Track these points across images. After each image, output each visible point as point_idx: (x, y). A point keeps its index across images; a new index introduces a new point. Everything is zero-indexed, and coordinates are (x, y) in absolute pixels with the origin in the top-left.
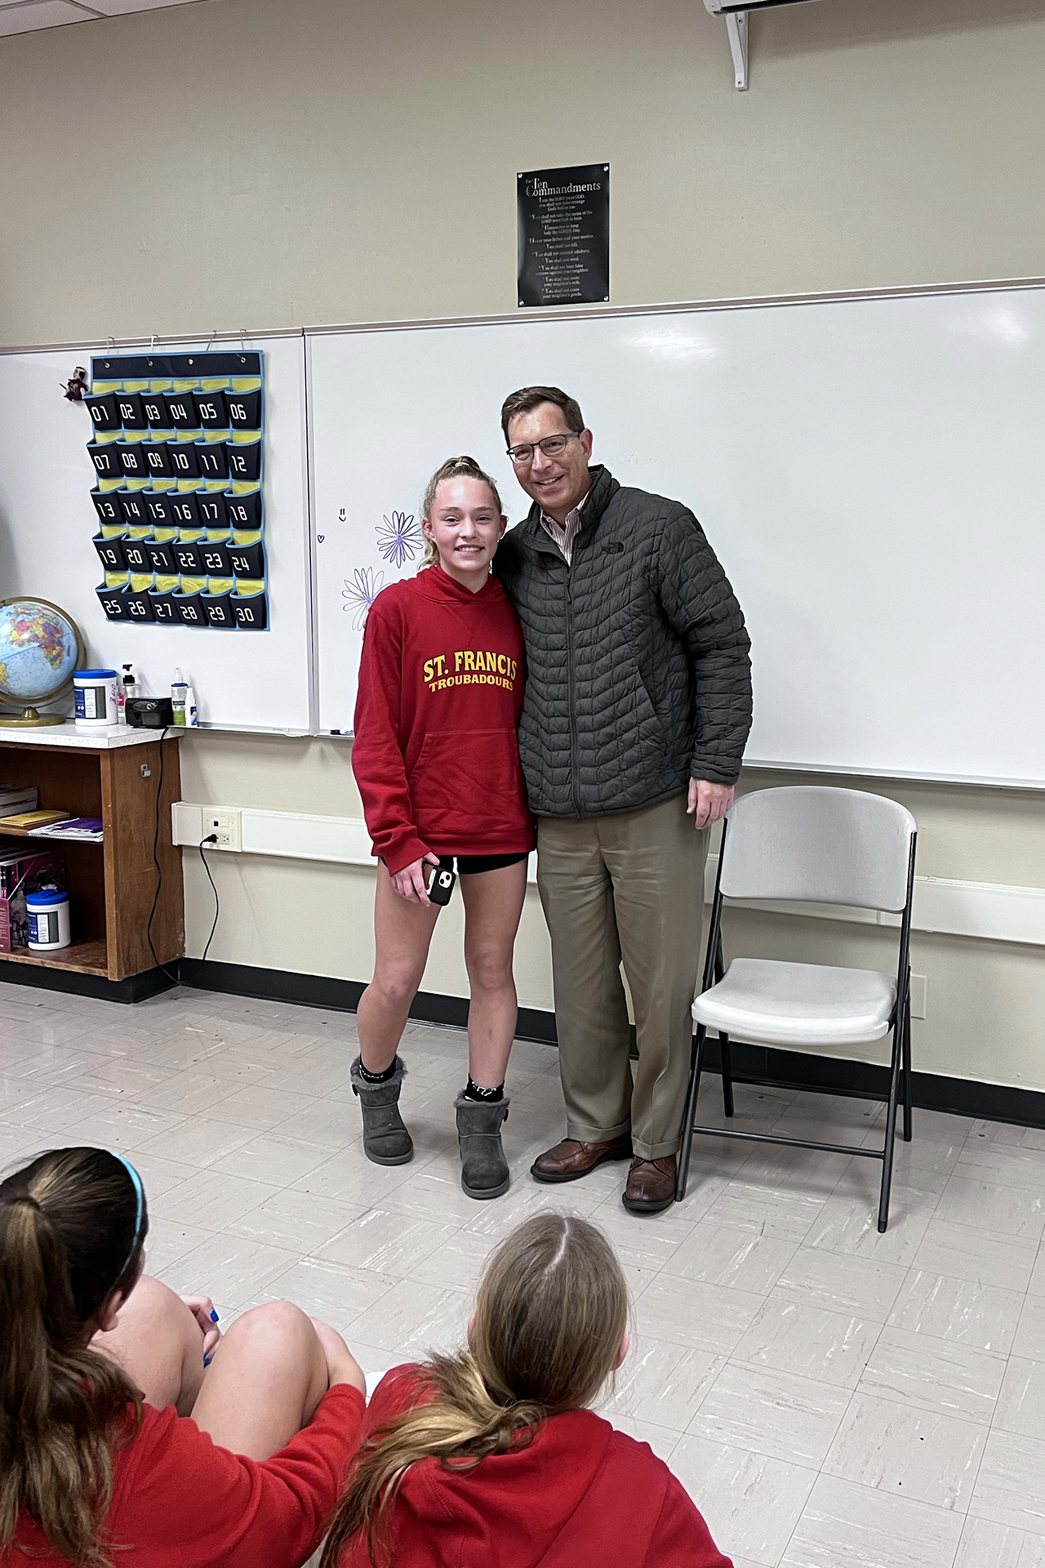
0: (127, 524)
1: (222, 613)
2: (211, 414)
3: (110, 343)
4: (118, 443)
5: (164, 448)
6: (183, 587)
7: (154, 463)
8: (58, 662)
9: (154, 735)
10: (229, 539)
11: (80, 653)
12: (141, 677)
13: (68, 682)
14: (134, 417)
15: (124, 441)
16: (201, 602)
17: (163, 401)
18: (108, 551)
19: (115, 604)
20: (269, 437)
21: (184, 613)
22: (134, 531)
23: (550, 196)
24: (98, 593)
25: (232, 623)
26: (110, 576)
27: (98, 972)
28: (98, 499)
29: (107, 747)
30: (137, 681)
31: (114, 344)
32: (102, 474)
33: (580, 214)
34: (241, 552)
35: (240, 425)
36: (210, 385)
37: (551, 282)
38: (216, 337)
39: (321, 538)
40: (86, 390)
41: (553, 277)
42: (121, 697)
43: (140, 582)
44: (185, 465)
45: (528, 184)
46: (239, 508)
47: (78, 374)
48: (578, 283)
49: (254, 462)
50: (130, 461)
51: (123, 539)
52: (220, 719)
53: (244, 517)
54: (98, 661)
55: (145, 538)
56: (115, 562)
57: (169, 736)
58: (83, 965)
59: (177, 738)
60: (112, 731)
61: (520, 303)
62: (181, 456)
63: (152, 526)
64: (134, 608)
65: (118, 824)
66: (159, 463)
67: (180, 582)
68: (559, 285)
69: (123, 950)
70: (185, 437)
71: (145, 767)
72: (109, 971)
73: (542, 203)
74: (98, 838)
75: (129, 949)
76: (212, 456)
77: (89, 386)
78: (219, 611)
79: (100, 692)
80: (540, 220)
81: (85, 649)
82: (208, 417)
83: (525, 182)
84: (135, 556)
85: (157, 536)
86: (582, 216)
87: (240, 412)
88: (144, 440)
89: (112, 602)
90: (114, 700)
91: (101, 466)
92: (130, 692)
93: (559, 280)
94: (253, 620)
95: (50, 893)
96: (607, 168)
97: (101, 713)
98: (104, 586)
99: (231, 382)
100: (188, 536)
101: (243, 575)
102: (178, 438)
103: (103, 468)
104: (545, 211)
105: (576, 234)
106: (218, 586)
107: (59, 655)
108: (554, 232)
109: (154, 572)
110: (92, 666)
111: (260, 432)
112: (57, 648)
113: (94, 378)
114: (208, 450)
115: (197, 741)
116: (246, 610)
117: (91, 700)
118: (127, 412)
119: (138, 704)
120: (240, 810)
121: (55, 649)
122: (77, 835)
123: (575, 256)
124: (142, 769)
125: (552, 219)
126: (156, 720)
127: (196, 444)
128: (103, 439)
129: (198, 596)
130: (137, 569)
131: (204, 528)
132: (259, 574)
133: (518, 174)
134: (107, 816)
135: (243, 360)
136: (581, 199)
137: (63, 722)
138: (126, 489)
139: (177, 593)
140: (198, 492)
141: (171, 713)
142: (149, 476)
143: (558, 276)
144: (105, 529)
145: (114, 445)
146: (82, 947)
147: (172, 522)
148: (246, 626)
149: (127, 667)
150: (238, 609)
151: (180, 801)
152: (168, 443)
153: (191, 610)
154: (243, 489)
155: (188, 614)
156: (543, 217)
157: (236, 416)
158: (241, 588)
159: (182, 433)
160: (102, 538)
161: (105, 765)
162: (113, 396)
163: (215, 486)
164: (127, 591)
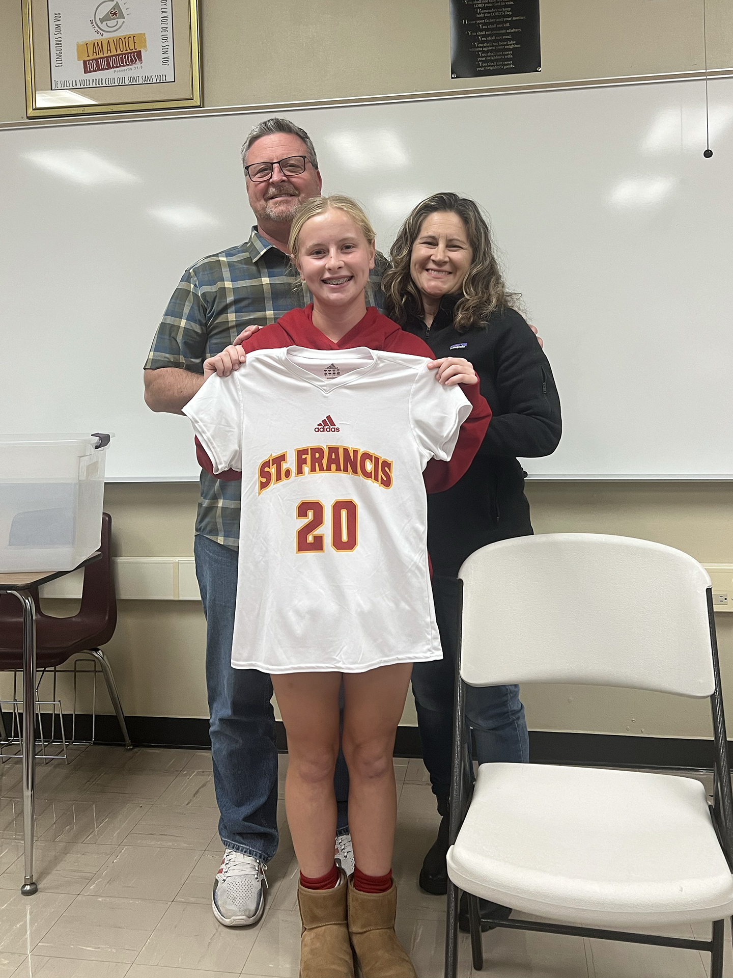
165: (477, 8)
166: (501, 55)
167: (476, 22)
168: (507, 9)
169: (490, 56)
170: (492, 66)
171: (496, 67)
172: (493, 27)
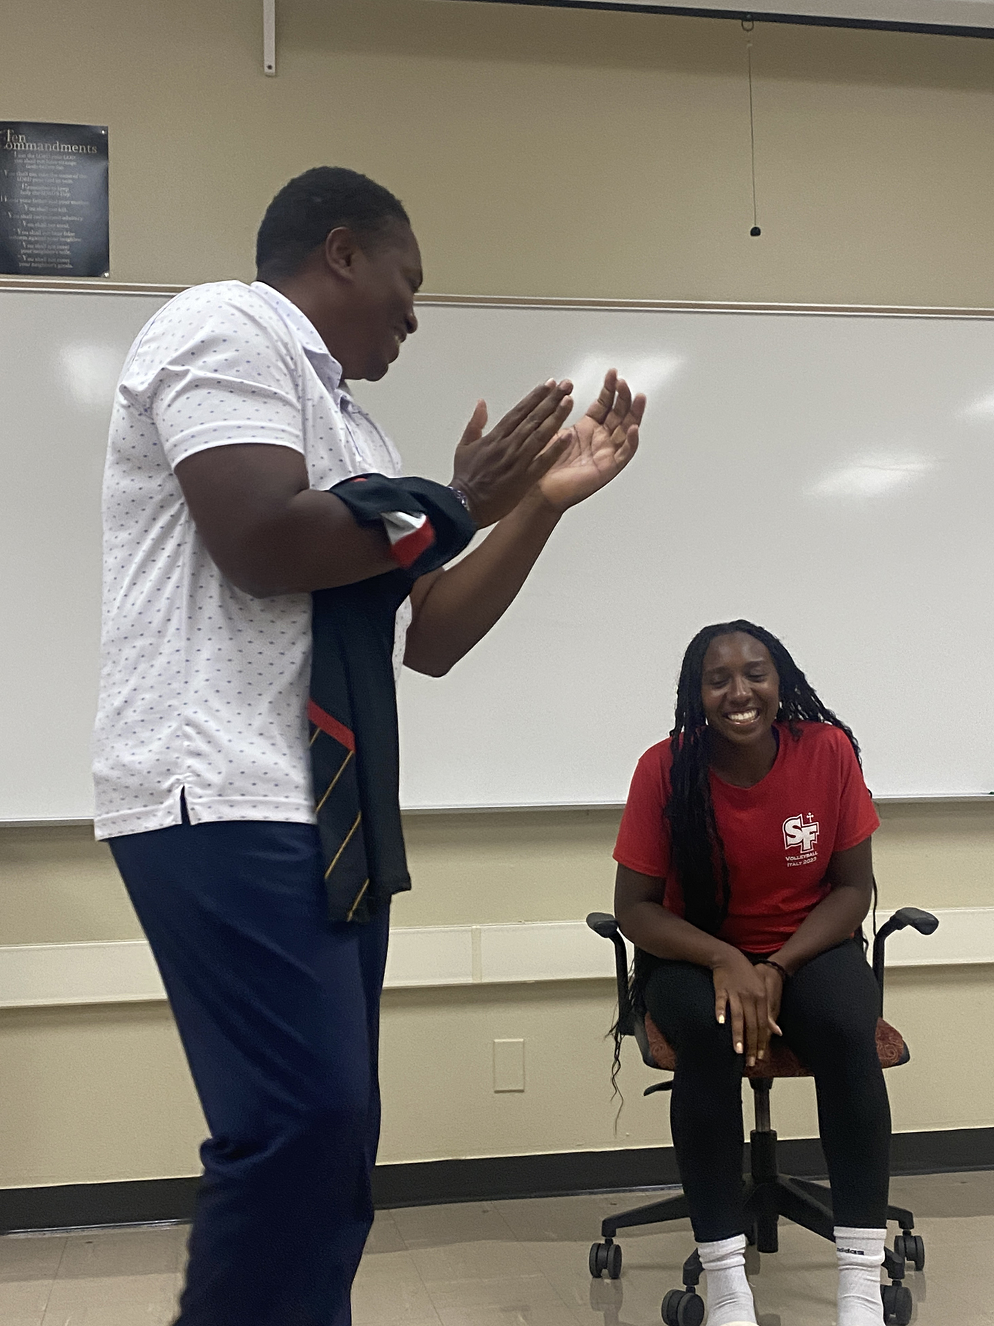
23: (29, 152)
33: (70, 176)
37: (29, 249)
41: (34, 243)
48: (67, 253)
68: (42, 252)
73: (19, 159)
80: (18, 177)
86: (73, 179)
93: (42, 247)
104: (22, 168)
105: (65, 199)
108: (35, 193)
123: (64, 222)
125: (32, 177)
136: (71, 160)
143: (41, 243)
156: (23, 175)
165: (21, 182)
166: (52, 249)
167: (19, 201)
168: (64, 189)
169: (37, 249)
170: (40, 262)
171: (48, 265)
172: (43, 210)
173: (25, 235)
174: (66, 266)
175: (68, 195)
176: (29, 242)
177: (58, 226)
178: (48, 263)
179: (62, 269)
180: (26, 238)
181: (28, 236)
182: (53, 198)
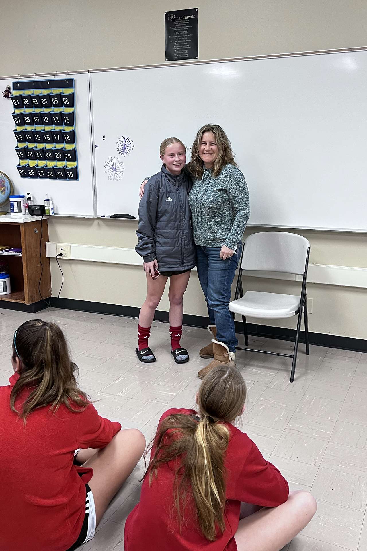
0: (27, 142)
1: (62, 174)
2: (56, 102)
3: (19, 77)
4: (23, 113)
5: (39, 115)
6: (48, 165)
7: (36, 120)
8: (4, 192)
9: (39, 218)
10: (64, 147)
11: (11, 189)
12: (33, 197)
13: (8, 199)
14: (28, 104)
15: (25, 112)
16: (54, 170)
17: (39, 98)
18: (20, 152)
19: (23, 171)
20: (77, 110)
21: (48, 174)
22: (29, 145)
23: (177, 20)
24: (17, 167)
25: (65, 178)
26: (21, 161)
27: (21, 302)
28: (17, 133)
29: (23, 222)
30: (32, 200)
31: (21, 77)
32: (17, 125)
33: (187, 27)
34: (68, 152)
35: (66, 106)
36: (55, 91)
37: (177, 52)
38: (57, 74)
39: (96, 147)
40: (11, 94)
41: (178, 50)
42: (27, 205)
43: (32, 163)
44: (47, 121)
45: (169, 16)
46: (67, 136)
47: (8, 88)
48: (187, 52)
49: (72, 119)
50: (27, 119)
51: (26, 148)
52: (62, 212)
53: (69, 139)
54: (18, 192)
55: (34, 147)
56: (23, 156)
57: (44, 218)
58: (16, 299)
59: (47, 219)
60: (24, 217)
61: (166, 60)
62: (46, 117)
63: (36, 143)
64: (30, 172)
65: (27, 249)
66: (38, 120)
67: (46, 163)
68: (180, 53)
69: (30, 294)
70: (47, 110)
71: (36, 230)
72: (25, 301)
73: (174, 23)
74: (20, 254)
75: (32, 294)
76: (57, 117)
77: (12, 92)
78: (61, 173)
79: (19, 203)
80: (173, 29)
81: (13, 188)
82: (55, 103)
83: (168, 15)
84: (30, 154)
85: (38, 147)
87: (67, 101)
88: (32, 112)
89: (22, 171)
90: (24, 206)
91: (17, 122)
92: (30, 203)
93: (180, 51)
94: (73, 176)
95: (3, 275)
96: (197, 10)
97: (20, 211)
98: (19, 165)
99: (63, 90)
100: (49, 146)
101: (69, 160)
102: (44, 111)
103: (18, 122)
104: (175, 26)
106: (60, 164)
107: (4, 190)
108: (178, 34)
109: (37, 160)
110: (16, 194)
111: (74, 109)
112: (3, 187)
113: (14, 90)
114: (56, 115)
115: (54, 220)
116: (70, 173)
117: (15, 206)
118: (26, 102)
119: (33, 207)
120: (70, 244)
121: (3, 188)
122: (12, 253)
123: (186, 42)
124: (35, 230)
125: (177, 29)
126: (39, 213)
127: (51, 113)
128: (18, 112)
129: (53, 168)
130: (31, 159)
131: (55, 143)
132: (75, 160)
133: (165, 12)
134: (23, 247)
135: (67, 82)
136: (188, 21)
137: (6, 214)
138: (26, 130)
139: (45, 167)
140: (52, 131)
141: (44, 210)
142: (34, 125)
143: (180, 50)
144: (19, 144)
145: (22, 114)
146: (15, 294)
147: (43, 141)
148: (70, 179)
149: (28, 194)
150: (67, 173)
151: (49, 241)
152: (41, 113)
153: (51, 173)
154: (68, 129)
155: (50, 175)
156: (174, 28)
157: (65, 102)
158: (68, 165)
159: (45, 109)
160: (18, 147)
161: (22, 229)
162: (21, 96)
163: (58, 128)
164: (28, 167)
173: (176, 48)
174: (186, 56)
175: (187, 33)
176: (177, 50)
177: (185, 44)
178: (182, 56)
179: (186, 57)
180: (176, 49)
181: (177, 48)
182: (183, 35)
